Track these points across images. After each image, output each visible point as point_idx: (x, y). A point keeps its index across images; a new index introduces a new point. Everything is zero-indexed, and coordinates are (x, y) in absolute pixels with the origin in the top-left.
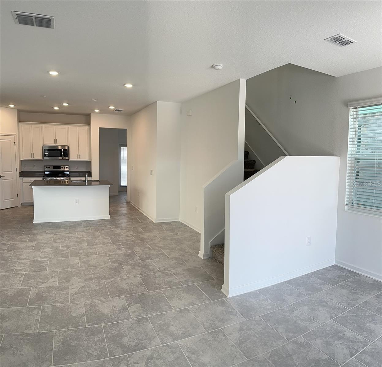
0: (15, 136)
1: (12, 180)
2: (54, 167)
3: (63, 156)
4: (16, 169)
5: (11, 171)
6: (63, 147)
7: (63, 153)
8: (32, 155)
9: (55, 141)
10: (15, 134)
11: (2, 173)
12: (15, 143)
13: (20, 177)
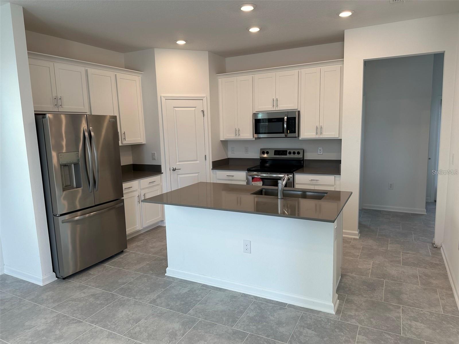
0: (205, 99)
1: (197, 174)
2: (275, 151)
3: (285, 131)
4: (205, 156)
5: (197, 160)
6: (287, 113)
7: (285, 126)
8: (237, 132)
9: (275, 102)
10: (204, 95)
11: (178, 163)
12: (203, 111)
13: (212, 169)
